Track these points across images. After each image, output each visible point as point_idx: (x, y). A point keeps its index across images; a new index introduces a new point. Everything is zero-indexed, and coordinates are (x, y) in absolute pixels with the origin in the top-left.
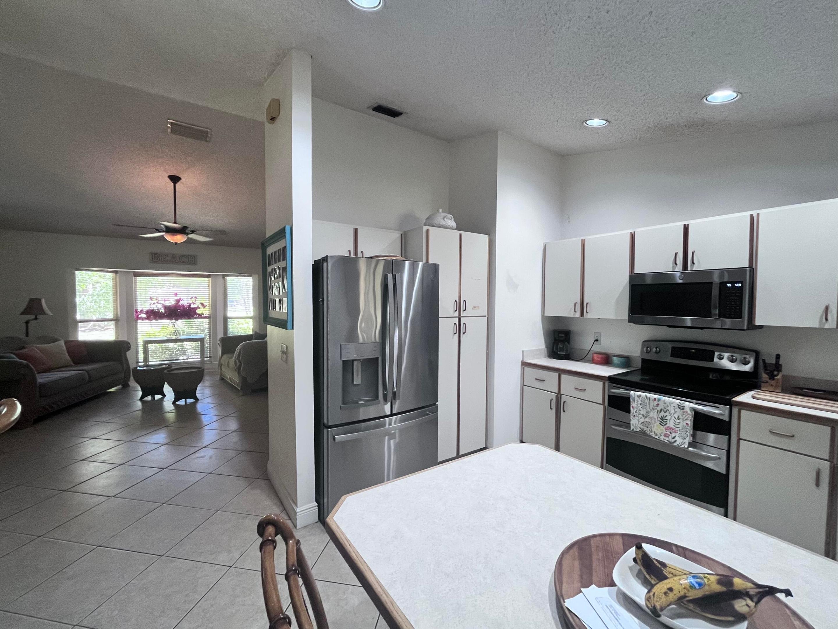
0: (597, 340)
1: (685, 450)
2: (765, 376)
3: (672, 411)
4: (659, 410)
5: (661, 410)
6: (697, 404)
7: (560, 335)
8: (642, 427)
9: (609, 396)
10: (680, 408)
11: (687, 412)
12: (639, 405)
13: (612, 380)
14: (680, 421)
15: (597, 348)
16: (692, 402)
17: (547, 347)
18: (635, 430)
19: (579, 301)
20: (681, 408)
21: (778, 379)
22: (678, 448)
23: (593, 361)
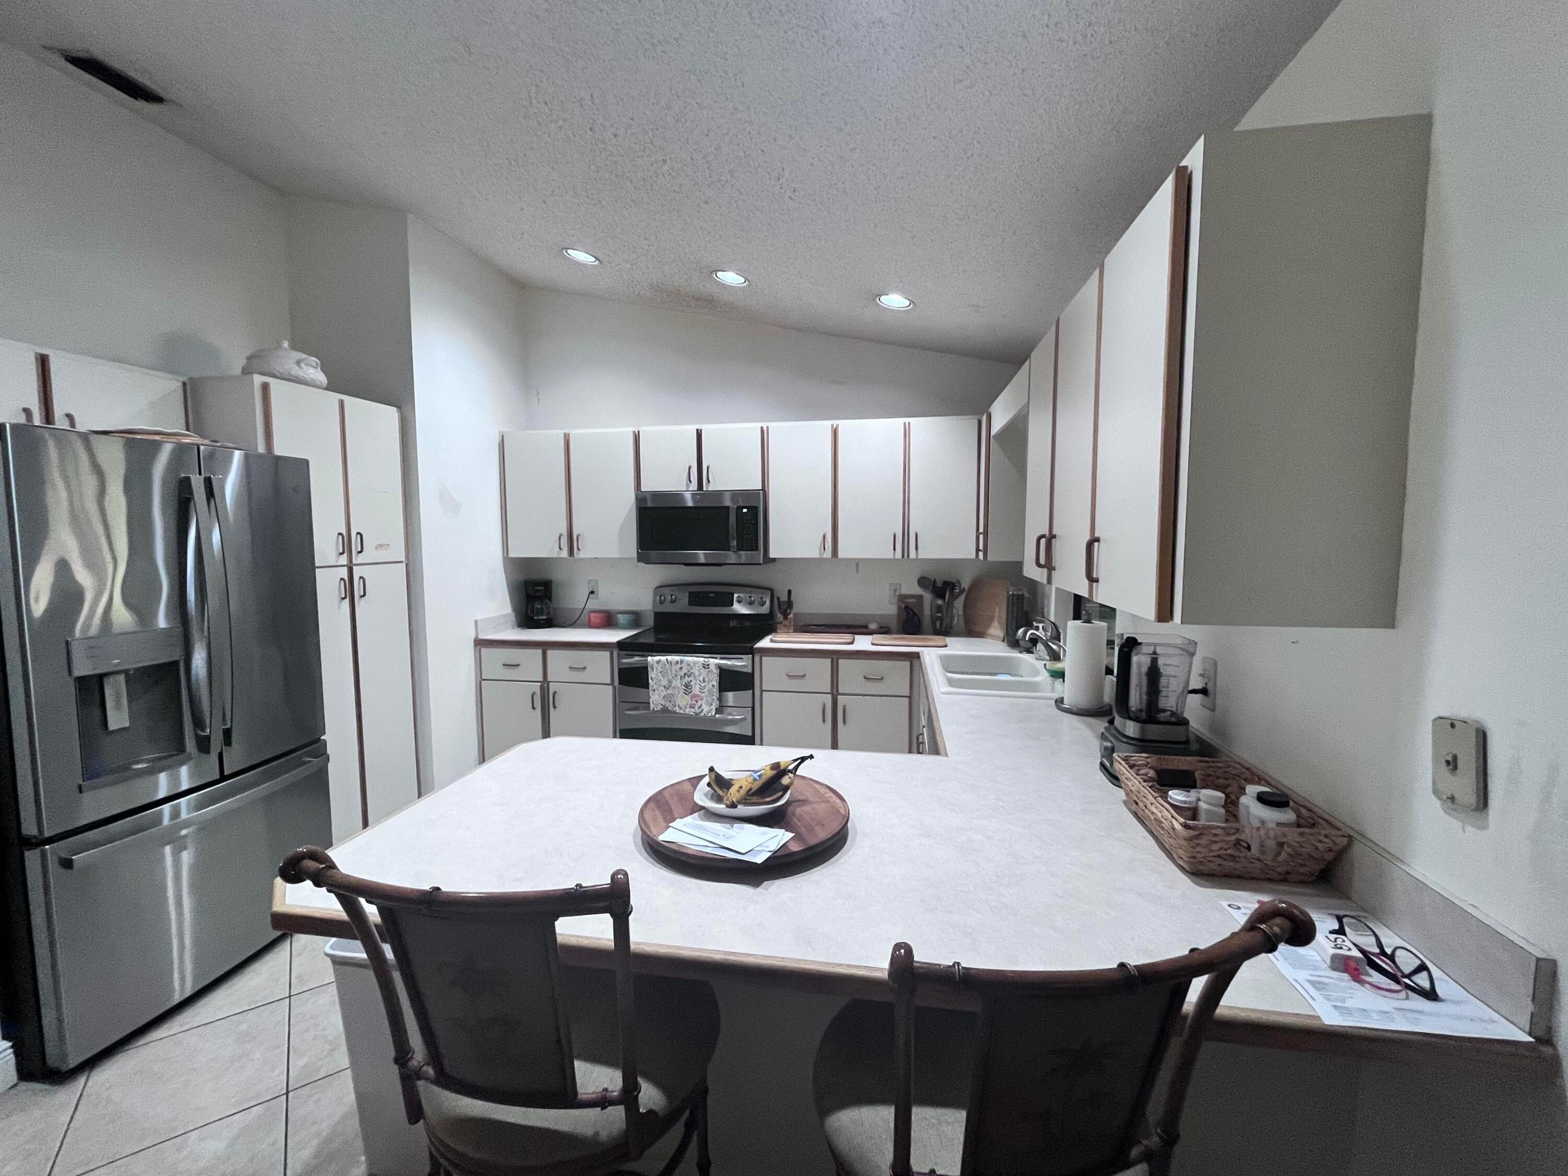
0: (592, 592)
1: (712, 720)
2: (780, 616)
3: (697, 673)
4: (683, 675)
5: (685, 674)
6: (722, 658)
7: (536, 588)
8: (663, 703)
9: (619, 670)
10: (704, 667)
11: (712, 671)
12: (659, 674)
13: (621, 645)
14: (706, 683)
15: (593, 604)
16: (716, 658)
17: (516, 609)
18: (655, 709)
19: (564, 531)
20: (706, 666)
21: (790, 618)
22: (706, 719)
23: (590, 625)
